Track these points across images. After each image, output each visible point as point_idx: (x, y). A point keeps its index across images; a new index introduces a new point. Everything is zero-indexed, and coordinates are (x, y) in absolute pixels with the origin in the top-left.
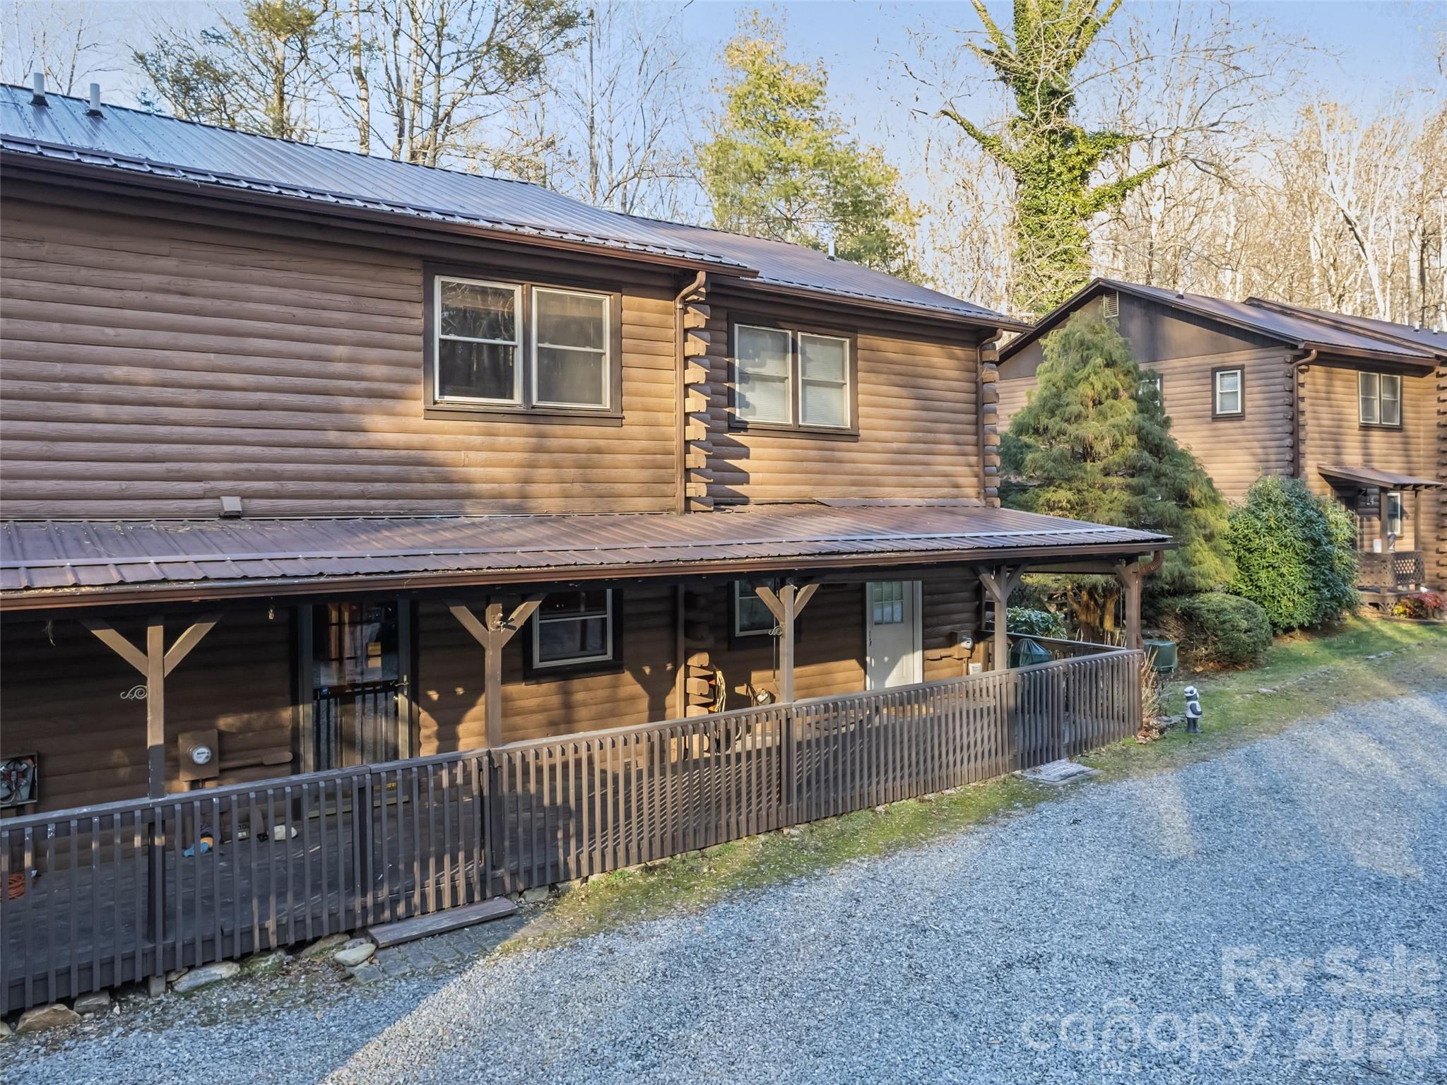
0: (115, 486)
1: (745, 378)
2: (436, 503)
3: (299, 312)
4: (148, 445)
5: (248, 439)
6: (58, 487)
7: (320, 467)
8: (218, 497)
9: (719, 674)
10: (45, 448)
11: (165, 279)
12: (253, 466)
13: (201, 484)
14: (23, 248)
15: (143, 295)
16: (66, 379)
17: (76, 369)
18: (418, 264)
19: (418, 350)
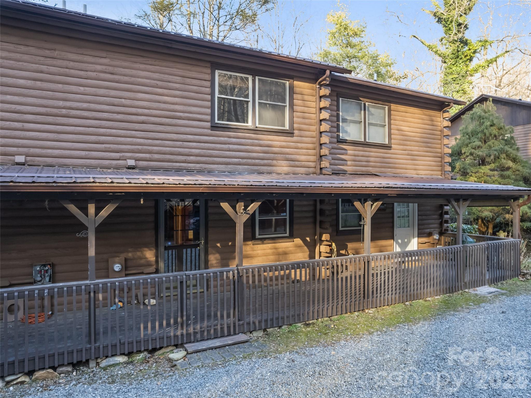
0: (83, 153)
1: (345, 120)
2: (216, 166)
3: (159, 83)
4: (97, 137)
5: (138, 136)
6: (61, 153)
7: (168, 149)
8: (125, 160)
9: (334, 244)
10: (56, 136)
11: (104, 67)
12: (140, 147)
13: (119, 154)
14: (47, 53)
15: (95, 73)
16: (64, 108)
17: (68, 104)
18: (209, 65)
19: (208, 101)
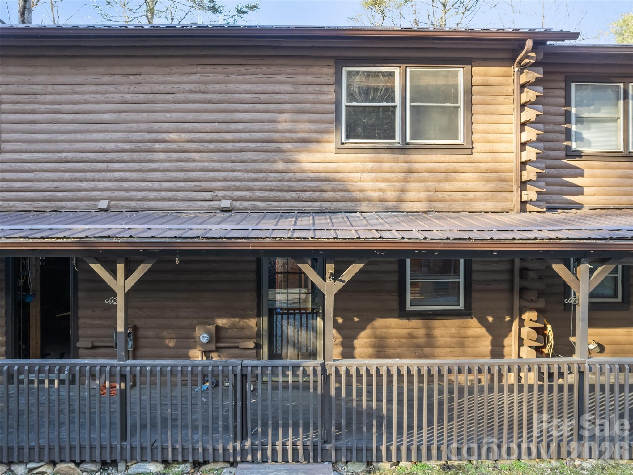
0: (169, 194)
1: (580, 120)
2: (343, 204)
3: (262, 97)
4: (185, 173)
5: (235, 168)
6: (145, 195)
7: (274, 183)
8: (220, 200)
9: (549, 327)
10: (140, 176)
11: (193, 86)
12: (238, 183)
13: (212, 193)
14: (132, 79)
15: (183, 95)
16: (149, 141)
17: (153, 136)
18: (332, 62)
19: (332, 113)
